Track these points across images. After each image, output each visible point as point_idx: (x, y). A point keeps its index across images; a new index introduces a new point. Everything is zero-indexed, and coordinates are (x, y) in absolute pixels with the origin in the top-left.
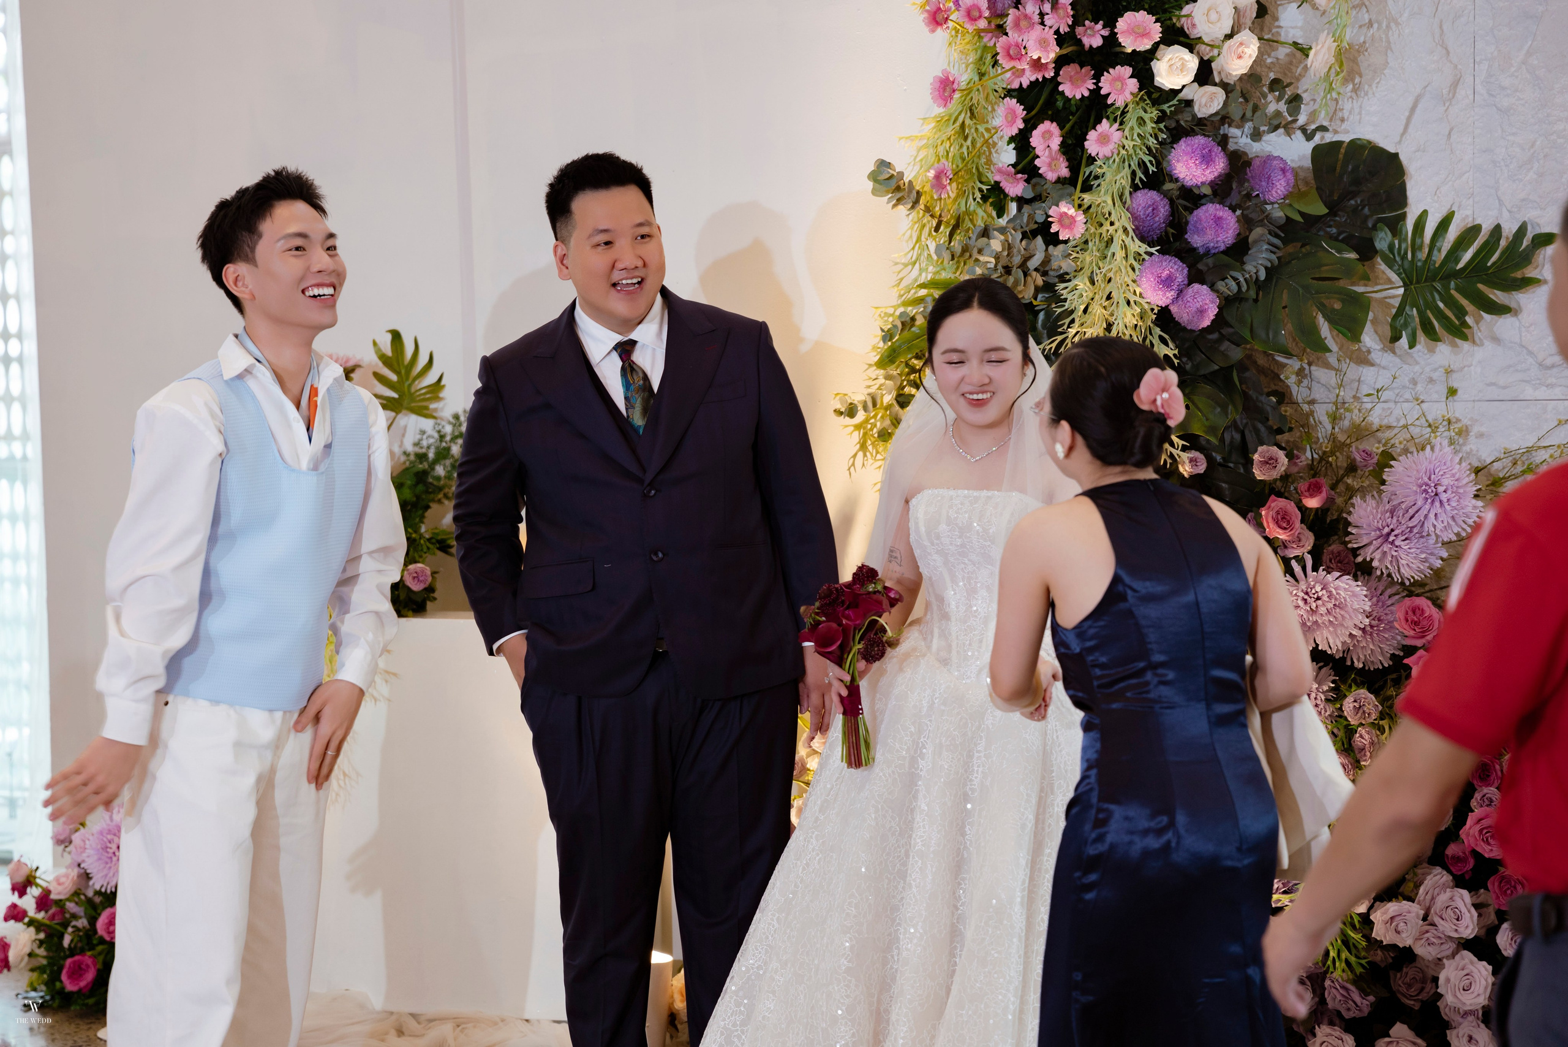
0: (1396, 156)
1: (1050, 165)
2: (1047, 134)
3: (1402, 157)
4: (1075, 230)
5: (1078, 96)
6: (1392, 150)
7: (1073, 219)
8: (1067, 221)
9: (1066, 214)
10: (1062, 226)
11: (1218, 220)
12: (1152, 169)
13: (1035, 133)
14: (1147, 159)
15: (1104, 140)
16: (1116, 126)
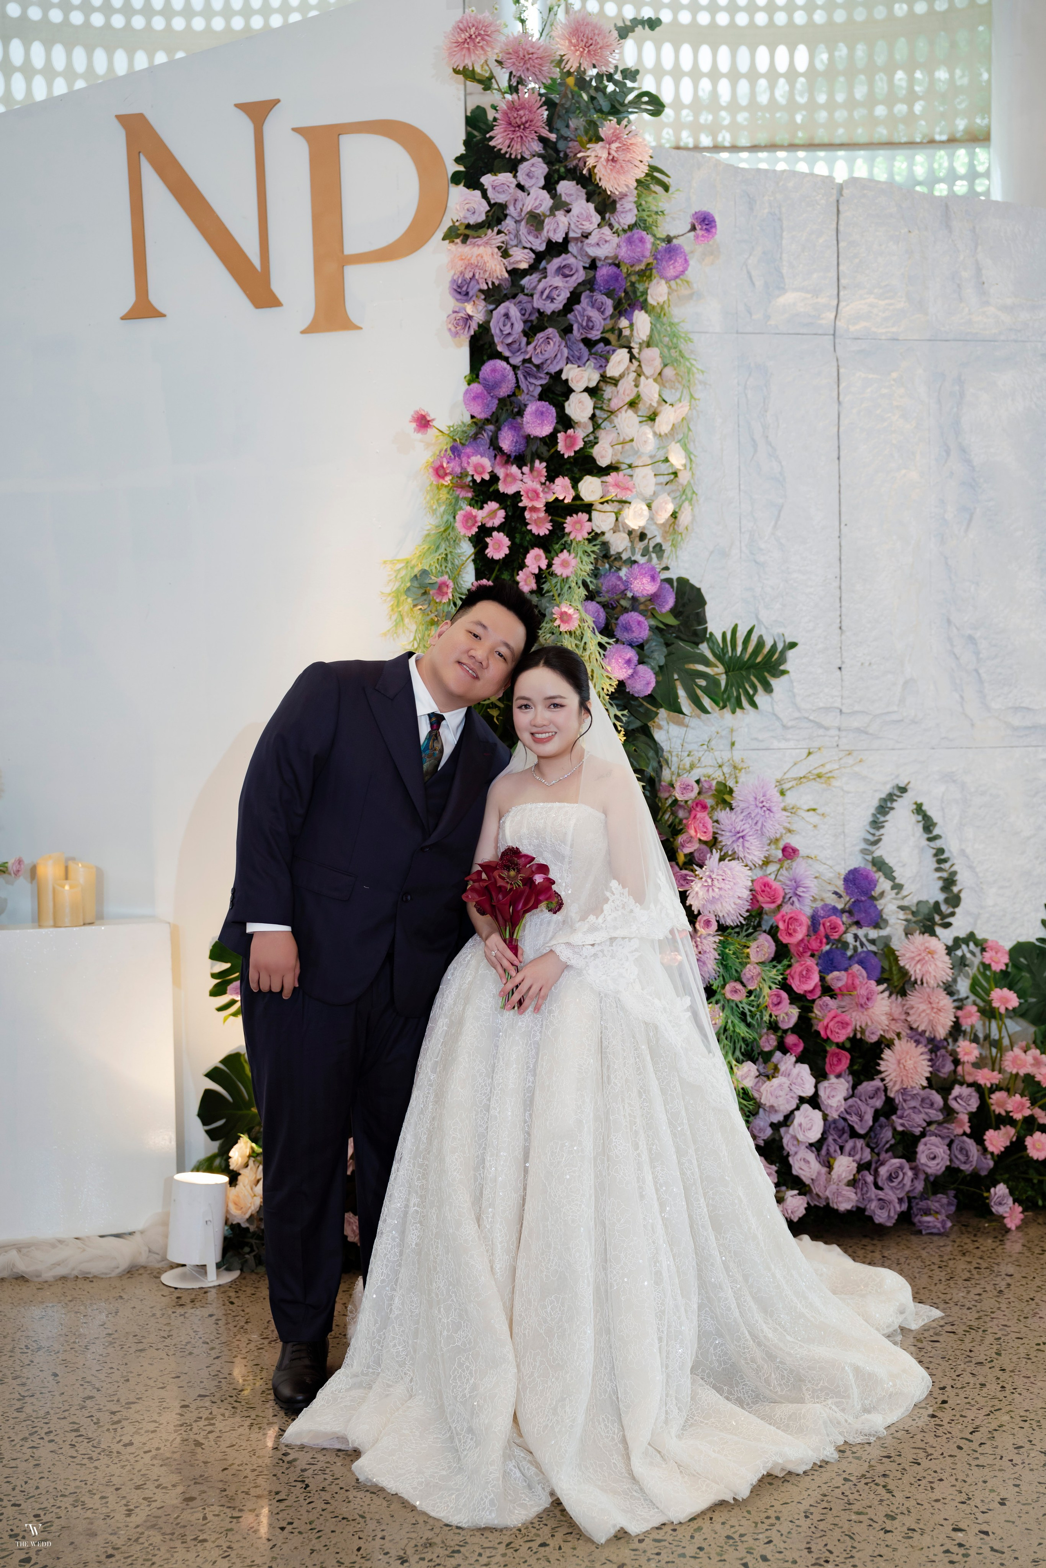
0: (699, 590)
1: (525, 581)
2: (537, 558)
3: (703, 591)
4: (571, 624)
5: (542, 534)
6: (697, 585)
7: (570, 616)
8: (565, 618)
9: (566, 613)
10: (562, 621)
11: (639, 623)
12: (592, 587)
13: (528, 556)
14: (588, 580)
15: (564, 564)
16: (573, 555)
